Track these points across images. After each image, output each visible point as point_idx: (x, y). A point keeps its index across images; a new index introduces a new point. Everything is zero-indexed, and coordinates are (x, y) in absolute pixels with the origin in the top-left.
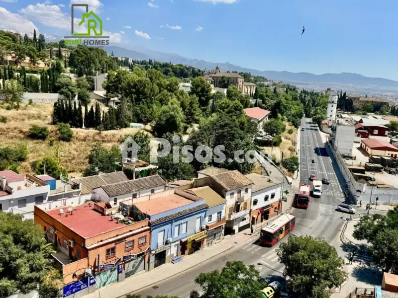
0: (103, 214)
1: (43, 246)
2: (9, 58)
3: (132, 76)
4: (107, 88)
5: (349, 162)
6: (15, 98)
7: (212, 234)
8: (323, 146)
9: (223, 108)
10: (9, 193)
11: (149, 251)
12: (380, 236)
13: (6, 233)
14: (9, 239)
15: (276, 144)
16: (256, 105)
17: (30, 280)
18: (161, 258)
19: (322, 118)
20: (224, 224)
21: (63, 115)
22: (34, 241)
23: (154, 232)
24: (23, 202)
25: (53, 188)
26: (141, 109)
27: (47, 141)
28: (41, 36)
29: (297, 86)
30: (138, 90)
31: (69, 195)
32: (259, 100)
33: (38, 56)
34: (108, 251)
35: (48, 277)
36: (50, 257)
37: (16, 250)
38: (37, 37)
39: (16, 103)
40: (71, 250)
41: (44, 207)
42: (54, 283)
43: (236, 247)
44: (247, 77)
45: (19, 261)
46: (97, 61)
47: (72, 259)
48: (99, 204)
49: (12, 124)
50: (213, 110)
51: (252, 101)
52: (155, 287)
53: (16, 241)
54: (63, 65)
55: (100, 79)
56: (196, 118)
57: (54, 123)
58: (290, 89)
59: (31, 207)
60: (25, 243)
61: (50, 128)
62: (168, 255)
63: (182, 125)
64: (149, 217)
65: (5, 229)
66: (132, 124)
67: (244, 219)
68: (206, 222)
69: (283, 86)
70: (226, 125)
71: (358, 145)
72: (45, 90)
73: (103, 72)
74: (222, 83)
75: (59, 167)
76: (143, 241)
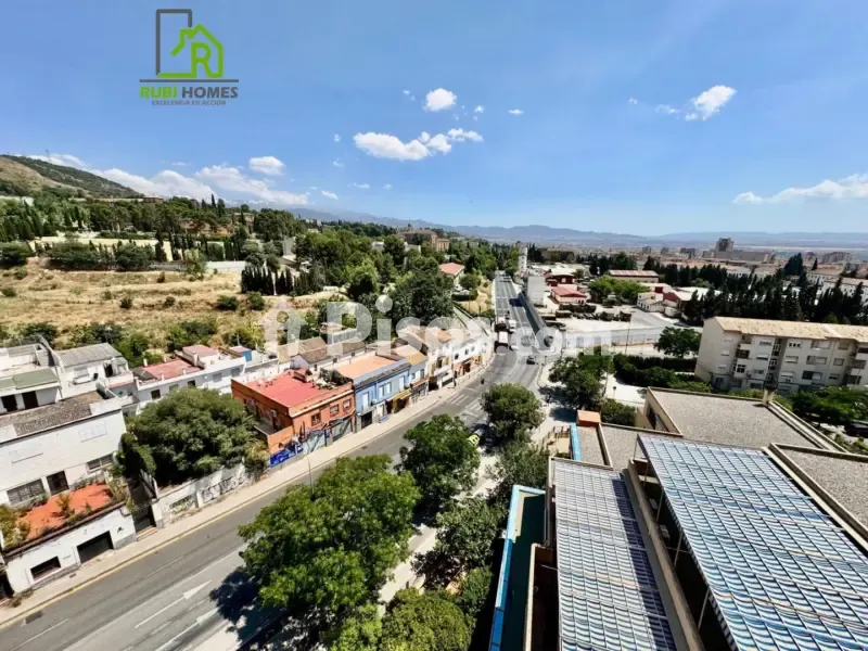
0: (304, 381)
1: (244, 419)
2: (187, 226)
3: (322, 238)
4: (297, 252)
5: (541, 310)
6: (198, 269)
7: (416, 391)
8: (516, 297)
9: (418, 266)
10: (202, 368)
11: (355, 413)
12: (572, 376)
13: (203, 409)
14: (207, 415)
15: (472, 298)
16: (451, 261)
17: (234, 454)
18: (367, 419)
19: (514, 270)
20: (427, 381)
21: (252, 283)
22: (234, 416)
23: (358, 395)
24: (217, 376)
25: (249, 359)
26: (334, 271)
27: (238, 312)
28: (221, 201)
29: (489, 240)
30: (329, 252)
31: (266, 365)
32: (454, 256)
33: (220, 223)
34: (313, 417)
35: (253, 451)
36: (253, 429)
37: (215, 426)
38: (216, 202)
39: (199, 274)
40: (274, 420)
41: (242, 379)
42: (260, 454)
43: (441, 401)
44: (439, 233)
45: (220, 437)
46: (284, 224)
47: (276, 429)
48: (299, 372)
49: (198, 296)
50: (409, 268)
51: (447, 257)
52: (364, 448)
53: (215, 417)
54: (247, 231)
55: (289, 243)
56: (392, 276)
57: (243, 292)
58: (483, 243)
59: (227, 381)
60: (225, 418)
61: (239, 298)
62: (374, 415)
63: (378, 285)
64: (352, 380)
65: (202, 406)
66: (325, 288)
67: (447, 374)
68: (410, 380)
69: (476, 241)
70: (423, 282)
71: (549, 294)
72: (230, 258)
73: (291, 236)
74: (416, 239)
75: (254, 336)
76: (348, 404)
